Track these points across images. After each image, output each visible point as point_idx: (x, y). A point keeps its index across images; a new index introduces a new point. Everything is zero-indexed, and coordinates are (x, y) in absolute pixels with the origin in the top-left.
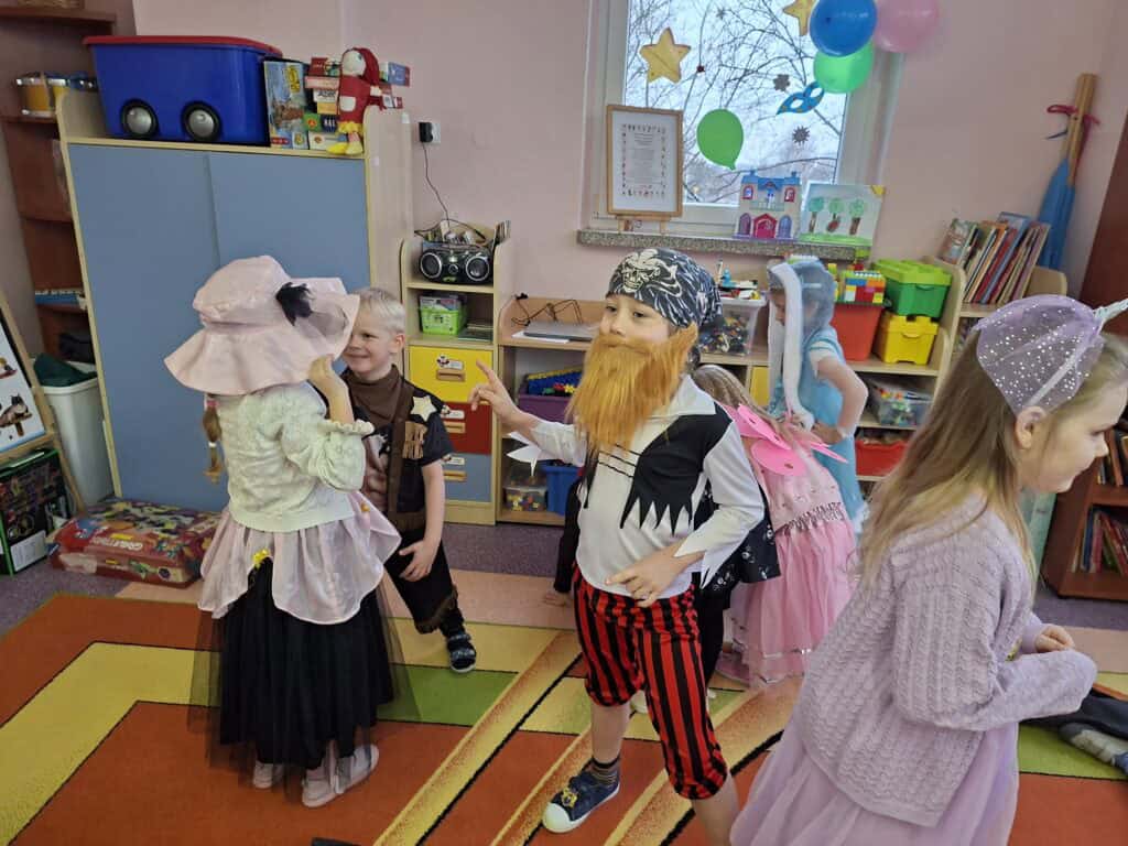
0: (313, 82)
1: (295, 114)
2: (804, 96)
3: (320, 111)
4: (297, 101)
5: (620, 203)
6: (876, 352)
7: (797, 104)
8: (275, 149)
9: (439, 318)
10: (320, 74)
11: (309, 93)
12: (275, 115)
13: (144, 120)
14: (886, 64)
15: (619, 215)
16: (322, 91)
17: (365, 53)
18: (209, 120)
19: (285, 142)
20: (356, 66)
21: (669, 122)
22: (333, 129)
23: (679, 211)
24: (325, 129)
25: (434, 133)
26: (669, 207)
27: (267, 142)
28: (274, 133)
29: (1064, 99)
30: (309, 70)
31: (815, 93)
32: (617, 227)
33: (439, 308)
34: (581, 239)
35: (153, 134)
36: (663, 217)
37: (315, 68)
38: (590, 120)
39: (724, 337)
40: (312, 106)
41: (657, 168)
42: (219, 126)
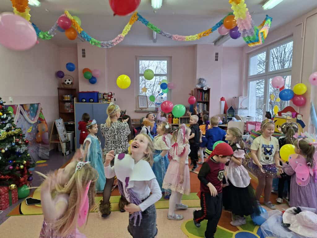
0: (104, 96)
1: (101, 99)
2: (162, 93)
3: (105, 98)
4: (102, 97)
5: (140, 107)
6: (172, 123)
7: (161, 94)
8: (99, 103)
10: (105, 95)
11: (104, 97)
12: (99, 99)
13: (85, 100)
14: (170, 90)
15: (140, 108)
16: (105, 97)
17: (111, 93)
18: (92, 100)
19: (101, 102)
20: (110, 94)
21: (146, 97)
22: (107, 100)
23: (148, 107)
24: (106, 100)
25: (116, 99)
26: (147, 107)
27: (98, 102)
28: (99, 101)
29: (190, 93)
30: (104, 94)
31: (163, 93)
32: (140, 110)
34: (136, 112)
35: (85, 102)
36: (146, 108)
37: (105, 94)
38: (136, 97)
40: (104, 98)
41: (145, 102)
42: (93, 101)
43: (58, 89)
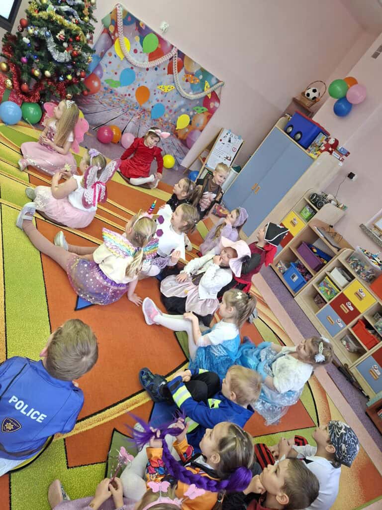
1: (316, 146)
4: (319, 144)
8: (306, 151)
9: (306, 212)
12: (313, 144)
13: (290, 130)
15: (375, 227)
17: (337, 141)
18: (300, 137)
19: (309, 151)
20: (332, 141)
25: (354, 178)
27: (306, 149)
28: (309, 148)
33: (308, 210)
34: (361, 226)
39: (358, 268)
42: (300, 139)
43: (294, 100)
